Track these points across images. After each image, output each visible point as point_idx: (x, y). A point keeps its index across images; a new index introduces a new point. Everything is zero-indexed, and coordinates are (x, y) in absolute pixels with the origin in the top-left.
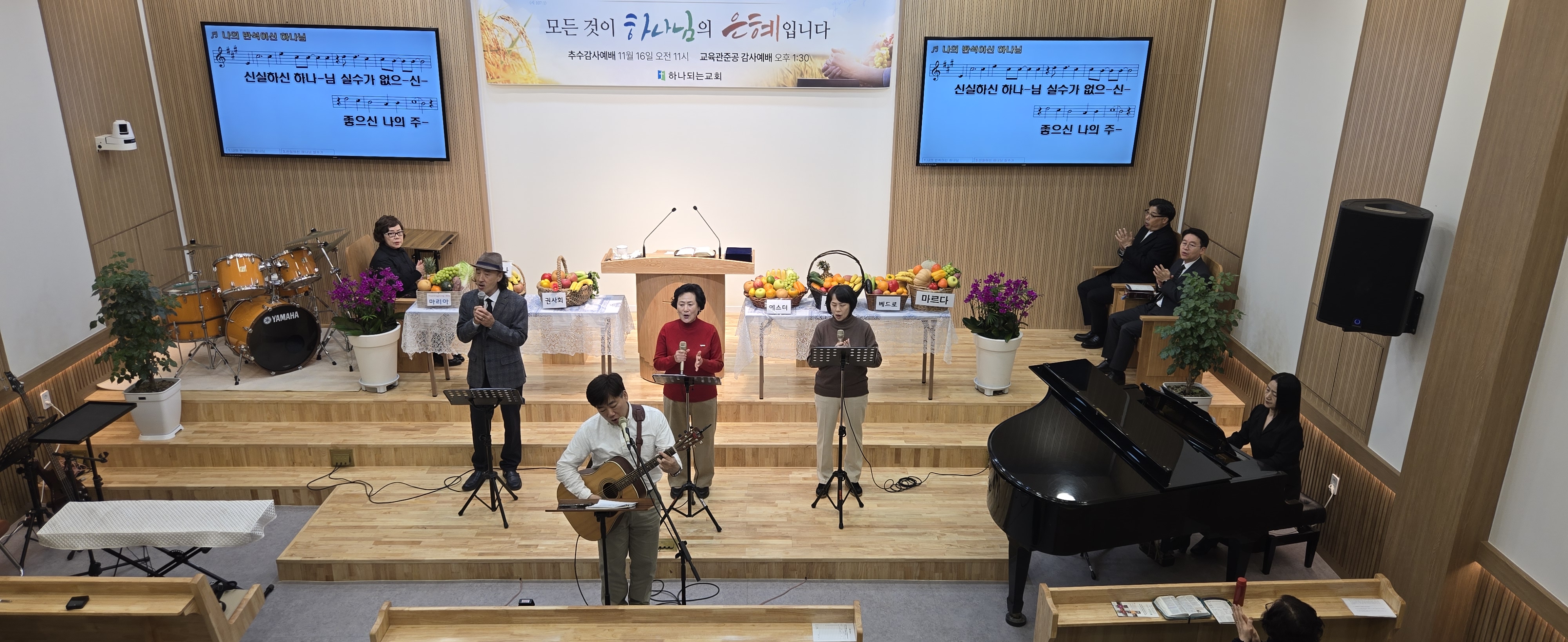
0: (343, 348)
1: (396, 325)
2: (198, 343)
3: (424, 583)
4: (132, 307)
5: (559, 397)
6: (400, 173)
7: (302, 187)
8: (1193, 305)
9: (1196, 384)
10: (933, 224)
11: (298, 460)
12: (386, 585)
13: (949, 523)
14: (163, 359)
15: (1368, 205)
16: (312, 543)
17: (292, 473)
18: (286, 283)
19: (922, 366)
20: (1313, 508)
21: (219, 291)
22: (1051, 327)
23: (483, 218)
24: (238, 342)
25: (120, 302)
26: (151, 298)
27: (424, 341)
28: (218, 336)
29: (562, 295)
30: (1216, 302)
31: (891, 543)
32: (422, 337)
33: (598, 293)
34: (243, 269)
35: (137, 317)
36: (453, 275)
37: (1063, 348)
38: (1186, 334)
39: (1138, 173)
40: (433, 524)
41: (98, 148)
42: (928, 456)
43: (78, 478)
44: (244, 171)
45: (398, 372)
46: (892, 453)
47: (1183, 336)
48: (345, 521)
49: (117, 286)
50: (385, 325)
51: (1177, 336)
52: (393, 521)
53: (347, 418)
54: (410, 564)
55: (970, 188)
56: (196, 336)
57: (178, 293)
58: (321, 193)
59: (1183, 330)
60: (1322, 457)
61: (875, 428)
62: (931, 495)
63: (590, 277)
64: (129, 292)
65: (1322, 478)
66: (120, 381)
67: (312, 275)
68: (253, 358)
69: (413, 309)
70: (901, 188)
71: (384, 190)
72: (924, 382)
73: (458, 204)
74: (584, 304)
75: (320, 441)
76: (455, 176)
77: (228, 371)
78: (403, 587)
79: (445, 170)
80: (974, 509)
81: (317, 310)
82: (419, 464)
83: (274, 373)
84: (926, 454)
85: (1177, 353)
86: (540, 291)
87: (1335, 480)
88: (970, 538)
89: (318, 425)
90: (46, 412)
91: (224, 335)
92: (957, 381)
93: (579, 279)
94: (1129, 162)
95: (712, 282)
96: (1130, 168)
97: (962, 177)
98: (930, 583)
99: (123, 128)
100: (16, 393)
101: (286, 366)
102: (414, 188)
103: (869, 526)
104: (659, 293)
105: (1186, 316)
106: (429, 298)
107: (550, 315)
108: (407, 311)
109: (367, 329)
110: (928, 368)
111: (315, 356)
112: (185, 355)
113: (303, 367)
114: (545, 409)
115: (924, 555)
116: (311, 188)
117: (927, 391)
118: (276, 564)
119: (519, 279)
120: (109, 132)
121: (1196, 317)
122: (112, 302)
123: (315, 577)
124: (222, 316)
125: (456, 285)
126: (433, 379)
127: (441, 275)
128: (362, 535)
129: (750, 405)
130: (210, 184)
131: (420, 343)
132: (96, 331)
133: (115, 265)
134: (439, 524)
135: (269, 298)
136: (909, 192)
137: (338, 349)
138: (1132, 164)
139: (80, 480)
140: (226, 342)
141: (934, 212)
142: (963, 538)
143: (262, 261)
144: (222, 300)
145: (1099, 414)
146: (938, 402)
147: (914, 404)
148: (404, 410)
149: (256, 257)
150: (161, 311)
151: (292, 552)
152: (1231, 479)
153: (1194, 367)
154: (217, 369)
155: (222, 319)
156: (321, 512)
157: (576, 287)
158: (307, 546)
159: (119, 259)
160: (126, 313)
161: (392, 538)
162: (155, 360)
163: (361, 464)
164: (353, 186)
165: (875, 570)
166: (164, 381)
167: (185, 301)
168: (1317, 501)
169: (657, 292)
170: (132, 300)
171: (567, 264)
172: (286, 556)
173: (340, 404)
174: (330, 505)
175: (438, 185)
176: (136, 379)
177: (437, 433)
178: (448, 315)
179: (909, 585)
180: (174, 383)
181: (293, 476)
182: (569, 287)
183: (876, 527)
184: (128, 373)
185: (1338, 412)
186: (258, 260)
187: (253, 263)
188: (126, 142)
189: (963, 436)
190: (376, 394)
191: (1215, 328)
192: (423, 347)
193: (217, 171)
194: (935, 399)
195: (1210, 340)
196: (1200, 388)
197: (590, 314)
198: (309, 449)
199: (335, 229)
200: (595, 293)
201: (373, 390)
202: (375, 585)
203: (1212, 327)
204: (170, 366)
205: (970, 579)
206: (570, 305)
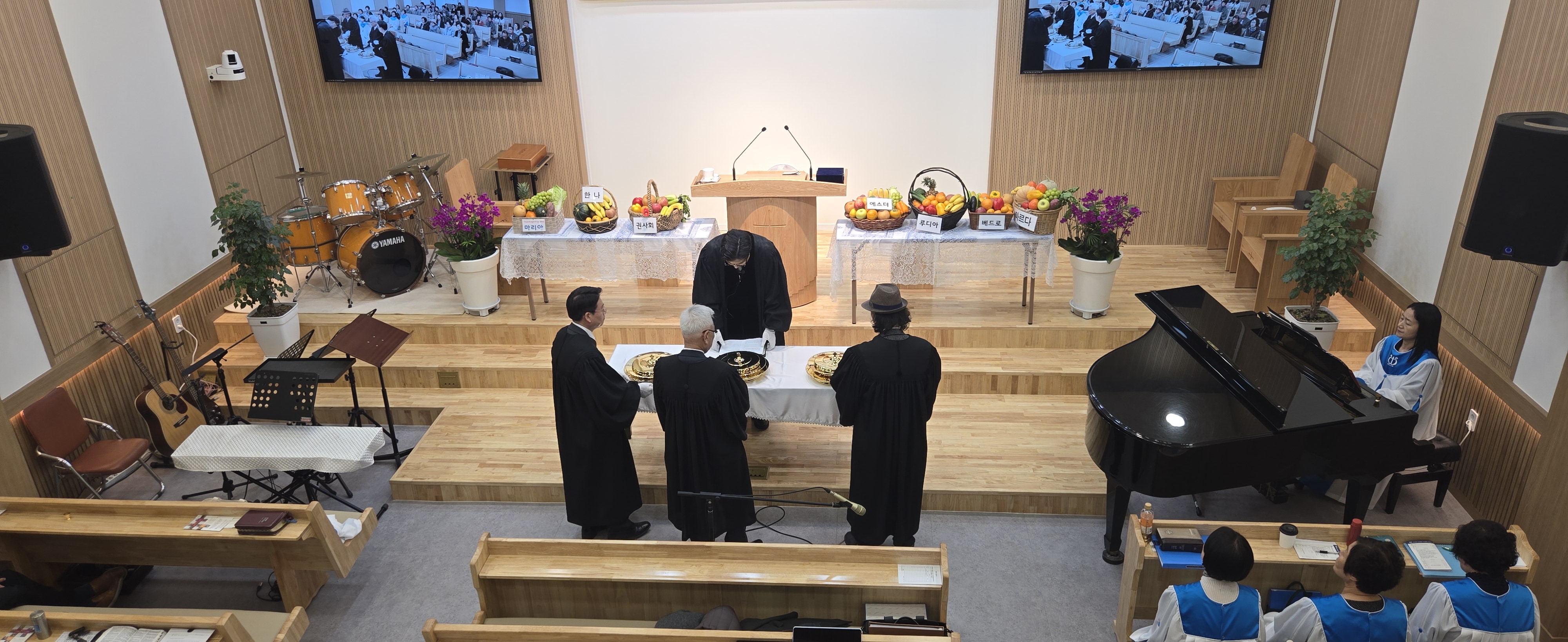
0: (447, 271)
1: (495, 250)
2: (314, 267)
3: (526, 504)
4: (249, 236)
5: (653, 321)
6: (495, 95)
7: (402, 110)
8: (1321, 225)
9: (1322, 307)
10: (1038, 136)
11: (409, 382)
12: (491, 506)
13: (1046, 454)
14: (280, 285)
15: (1528, 120)
16: (421, 464)
17: (403, 394)
18: (391, 208)
19: (1022, 287)
20: (1447, 446)
21: (329, 217)
22: (1165, 243)
23: (577, 139)
24: (349, 266)
25: (237, 231)
26: (265, 227)
27: (521, 266)
28: (331, 260)
29: (653, 220)
30: (1348, 221)
31: (985, 474)
32: (519, 262)
33: (689, 216)
34: (349, 196)
35: (253, 246)
36: (546, 201)
37: (1175, 266)
38: (1312, 256)
39: (1267, 74)
40: (534, 447)
41: (210, 79)
42: (1026, 383)
43: (211, 398)
44: (348, 95)
45: (499, 295)
46: (988, 380)
47: (1309, 258)
48: (452, 443)
49: (234, 216)
50: (484, 250)
51: (1302, 258)
52: (497, 444)
53: (452, 340)
54: (513, 487)
55: (1079, 96)
56: (311, 260)
57: (291, 219)
58: (421, 116)
59: (1309, 252)
60: (1461, 391)
61: (971, 354)
62: (1028, 424)
63: (680, 201)
64: (246, 222)
65: (1459, 412)
66: (243, 306)
67: (415, 200)
68: (363, 282)
69: (509, 235)
70: (1003, 98)
71: (480, 112)
72: (1024, 305)
73: (551, 125)
74: (675, 228)
75: (429, 363)
76: (548, 97)
77: (341, 294)
78: (508, 508)
79: (538, 90)
80: (1073, 440)
81: (423, 232)
82: (521, 386)
83: (384, 296)
84: (1025, 381)
85: (1302, 276)
86: (631, 215)
87: (1473, 416)
88: (1068, 471)
89: (427, 347)
90: (179, 335)
91: (337, 259)
92: (1059, 303)
93: (669, 203)
94: (1257, 63)
95: (803, 204)
96: (1258, 69)
97: (1071, 84)
98: (1024, 516)
99: (232, 58)
100: (148, 320)
101: (396, 289)
102: (509, 109)
103: (962, 456)
104: (749, 217)
105: (1314, 237)
106: (524, 224)
107: (641, 241)
108: (503, 237)
109: (468, 255)
110: (1028, 290)
111: (422, 279)
112: (302, 277)
113: (411, 289)
114: (640, 333)
115: (1018, 488)
116: (411, 112)
117: (1027, 314)
118: (390, 485)
119: (610, 204)
120: (220, 62)
121: (1324, 238)
122: (231, 232)
123: (426, 497)
124: (334, 240)
125: (549, 211)
126: (531, 302)
127: (535, 201)
128: (469, 457)
129: (843, 330)
130: (316, 109)
131: (518, 269)
132: (217, 259)
133: (231, 195)
134: (539, 448)
135: (376, 222)
136: (1012, 101)
137: (444, 271)
138: (1260, 66)
139: (214, 400)
140: (339, 266)
141: (1039, 122)
142: (1060, 471)
143: (367, 186)
144: (330, 226)
145: (1210, 347)
146: (1038, 326)
147: (1013, 330)
148: (506, 333)
149: (361, 183)
150: (275, 240)
151: (404, 473)
152: (1353, 419)
153: (1321, 290)
154: (332, 292)
155: (333, 243)
156: (431, 434)
157: (666, 211)
158: (418, 468)
159: (232, 190)
160: (242, 244)
161: (495, 460)
162: (273, 285)
163: (467, 386)
164: (451, 108)
165: (967, 502)
166: (283, 305)
167: (299, 226)
168: (1452, 437)
169: (748, 216)
170: (248, 230)
171: (658, 187)
172: (398, 477)
173: (445, 327)
174: (438, 426)
175: (532, 106)
176: (257, 304)
177: (537, 357)
178: (543, 241)
179: (1002, 518)
180: (292, 307)
181: (404, 397)
182: (660, 212)
183: (969, 458)
184: (249, 299)
185: (1482, 344)
186: (364, 186)
187: (358, 189)
188: (236, 72)
189: (1064, 363)
190: (479, 317)
191: (1345, 249)
192: (520, 272)
193: (322, 96)
194: (1035, 323)
195: (1339, 263)
196: (1325, 312)
197: (680, 239)
198: (418, 371)
199: (436, 153)
200: (686, 216)
201: (476, 314)
202: (481, 506)
203: (1342, 248)
204: (287, 292)
205: (1067, 513)
206: (661, 230)
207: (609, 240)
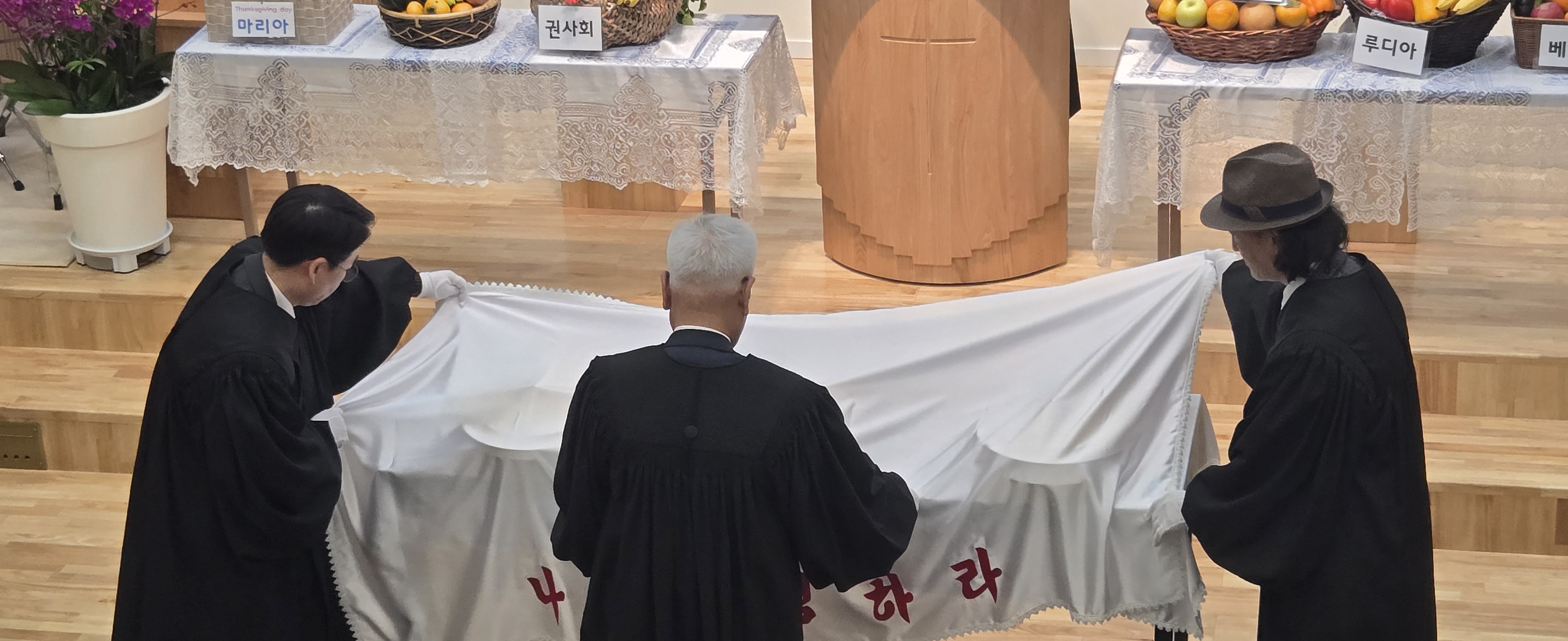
1: (161, 87)
27: (225, 134)
29: (593, 14)
32: (218, 121)
50: (128, 88)
53: (33, 338)
74: (656, 39)
106: (234, 15)
107: (557, 72)
108: (180, 51)
109: (83, 96)
131: (216, 141)
178: (286, 64)
190: (107, 275)
192: (222, 151)
197: (669, 68)
201: (104, 265)
206: (613, 43)
207: (468, 67)
